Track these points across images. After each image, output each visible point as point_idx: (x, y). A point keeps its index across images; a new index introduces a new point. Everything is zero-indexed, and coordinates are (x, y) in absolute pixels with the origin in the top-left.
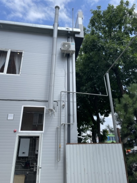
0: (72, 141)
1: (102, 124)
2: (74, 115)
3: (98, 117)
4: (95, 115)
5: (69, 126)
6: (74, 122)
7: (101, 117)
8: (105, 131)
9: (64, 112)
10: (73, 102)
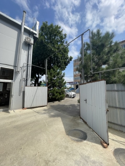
0: (28, 85)
1: (40, 79)
2: (29, 75)
3: (39, 76)
4: (37, 75)
5: (27, 79)
6: (29, 77)
7: (40, 76)
8: (41, 82)
9: (25, 73)
10: (30, 69)
